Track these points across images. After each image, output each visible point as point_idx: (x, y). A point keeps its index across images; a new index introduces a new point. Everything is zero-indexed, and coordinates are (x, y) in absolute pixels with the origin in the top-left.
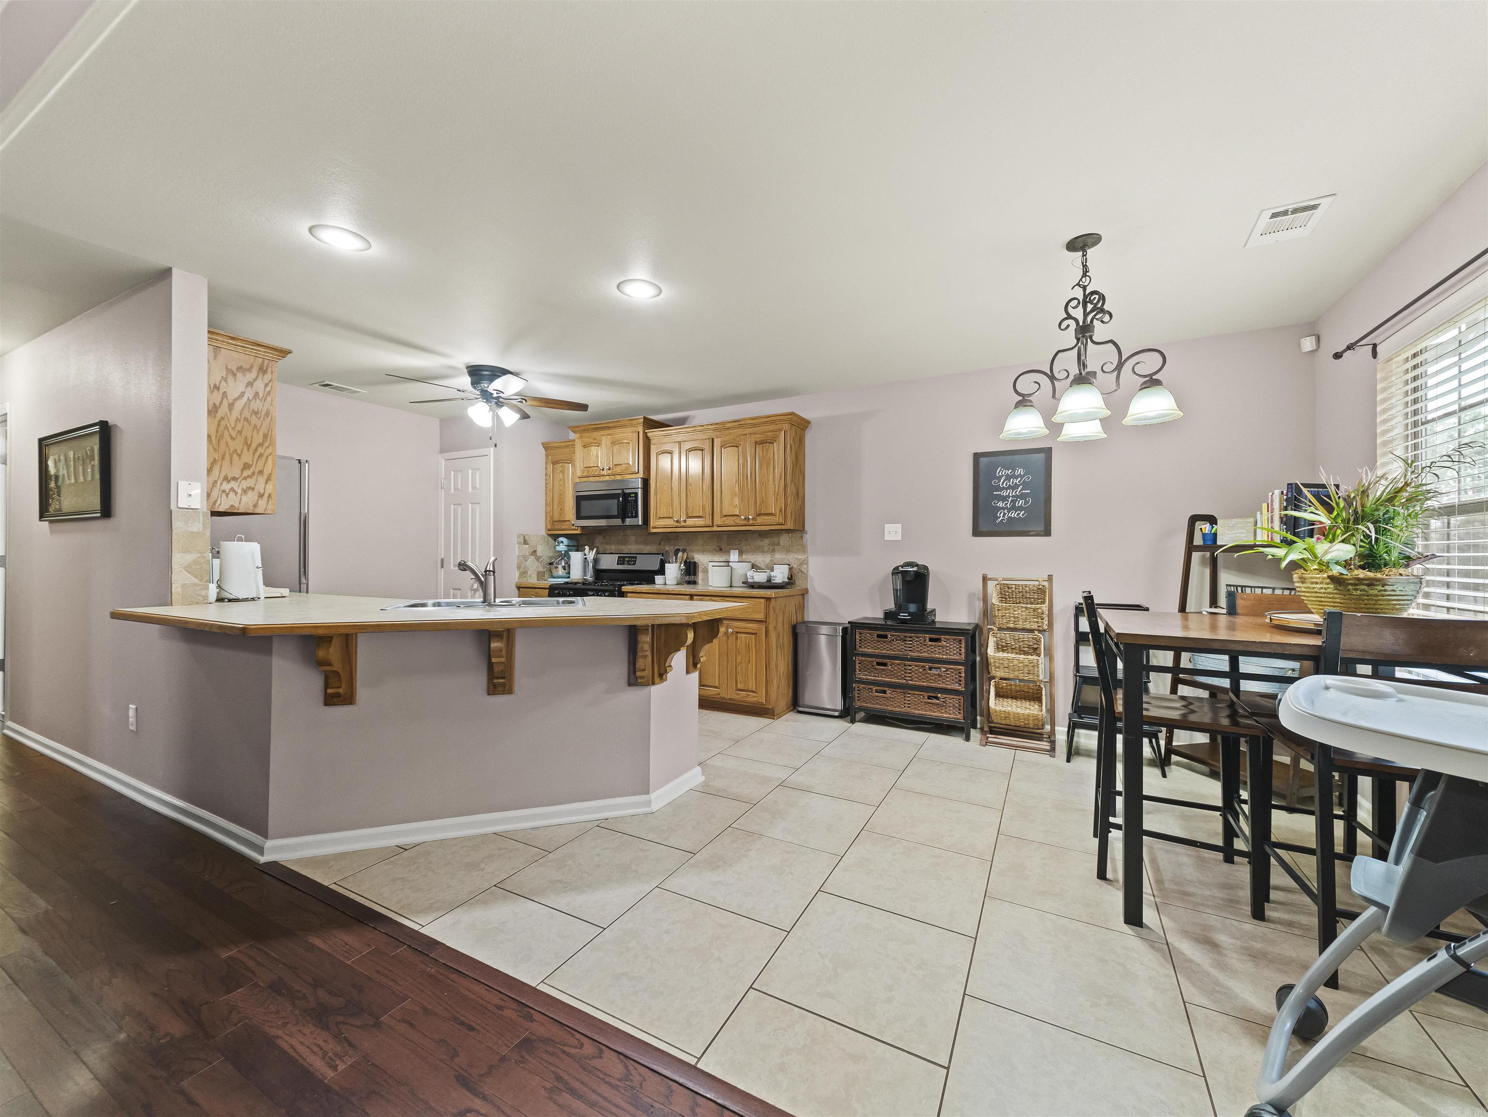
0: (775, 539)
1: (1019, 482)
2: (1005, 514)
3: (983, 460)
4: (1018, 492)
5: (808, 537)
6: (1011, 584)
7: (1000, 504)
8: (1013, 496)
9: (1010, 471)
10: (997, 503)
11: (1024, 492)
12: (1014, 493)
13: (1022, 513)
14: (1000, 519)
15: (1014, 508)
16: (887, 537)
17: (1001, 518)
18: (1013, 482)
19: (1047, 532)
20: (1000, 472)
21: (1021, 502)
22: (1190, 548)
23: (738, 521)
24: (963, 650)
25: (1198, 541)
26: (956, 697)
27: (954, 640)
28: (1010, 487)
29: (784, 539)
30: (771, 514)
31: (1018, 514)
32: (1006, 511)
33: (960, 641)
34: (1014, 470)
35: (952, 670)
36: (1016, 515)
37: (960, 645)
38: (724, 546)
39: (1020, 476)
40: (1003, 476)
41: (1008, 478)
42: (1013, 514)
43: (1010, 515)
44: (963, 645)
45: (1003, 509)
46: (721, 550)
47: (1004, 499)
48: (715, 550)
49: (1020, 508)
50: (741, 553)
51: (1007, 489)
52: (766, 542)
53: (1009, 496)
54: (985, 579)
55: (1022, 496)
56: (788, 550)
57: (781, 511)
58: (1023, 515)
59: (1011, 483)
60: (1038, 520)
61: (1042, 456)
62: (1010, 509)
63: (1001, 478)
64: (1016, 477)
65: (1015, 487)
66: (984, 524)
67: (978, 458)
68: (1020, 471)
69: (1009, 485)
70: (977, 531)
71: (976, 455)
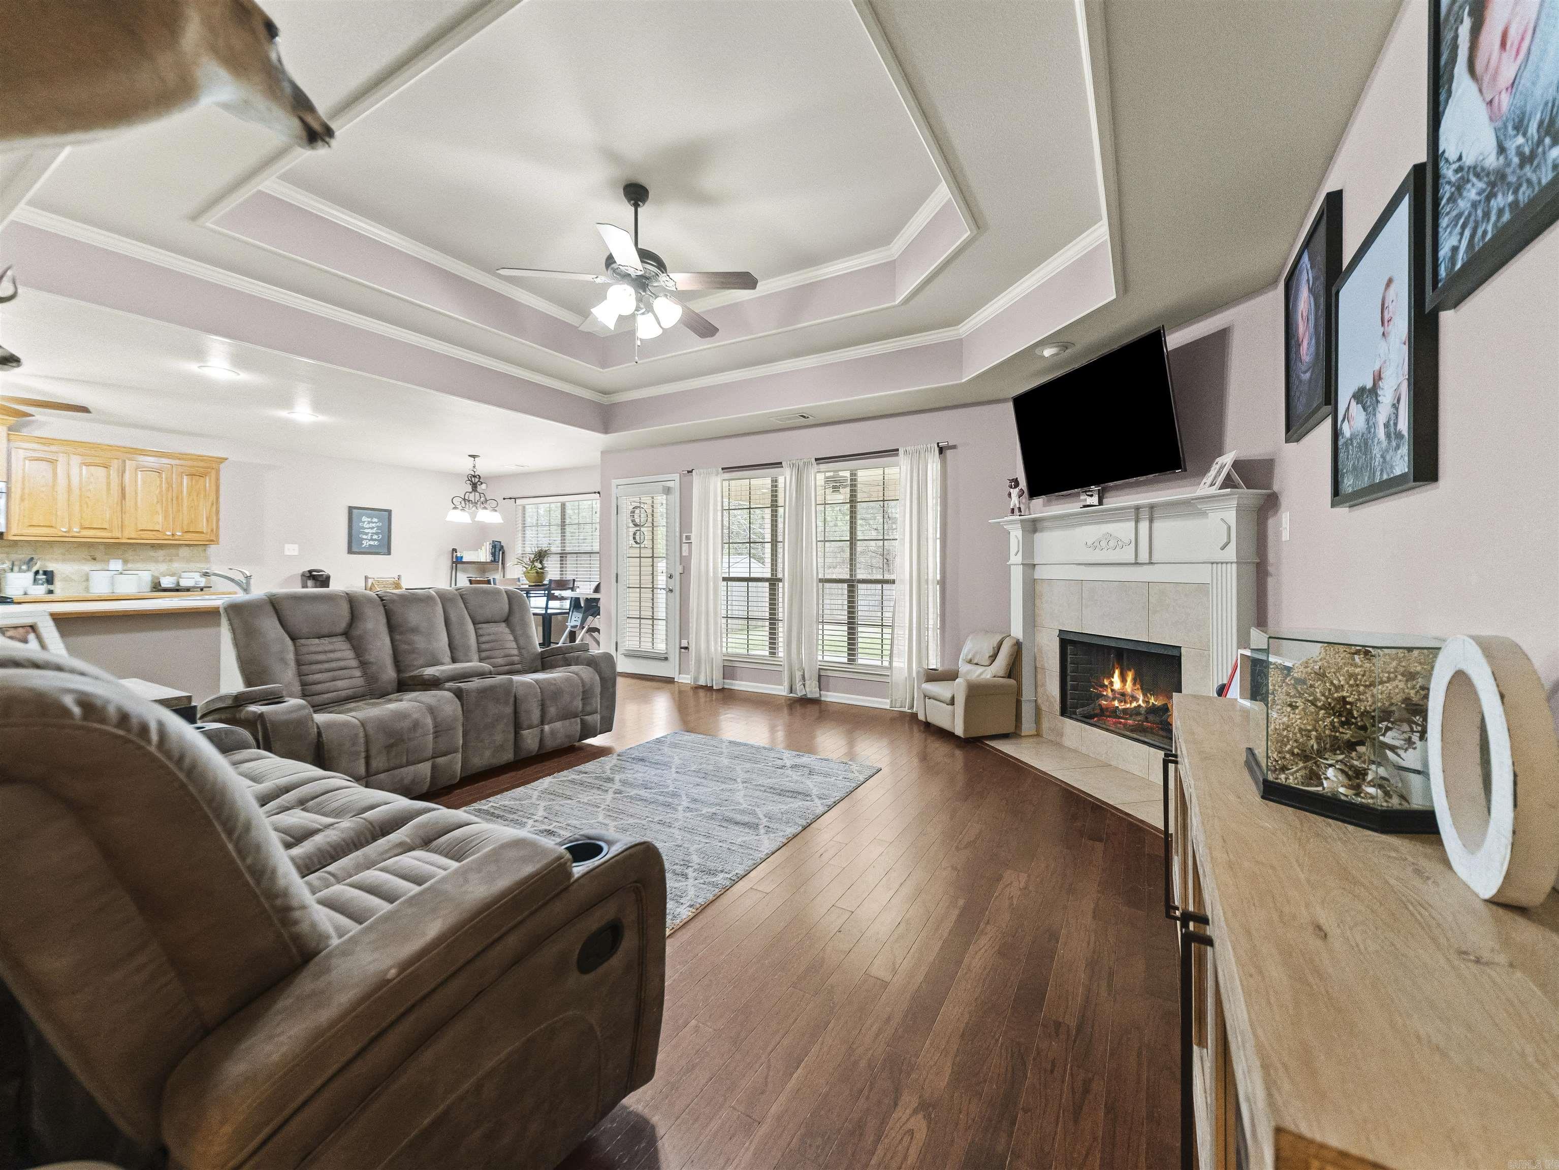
1: (376, 525)
2: (367, 543)
3: (355, 511)
4: (374, 531)
5: (214, 551)
7: (364, 537)
8: (372, 533)
9: (370, 519)
11: (378, 531)
14: (365, 545)
15: (372, 539)
16: (288, 553)
18: (372, 525)
19: (389, 553)
20: (364, 519)
21: (375, 537)
22: (451, 563)
25: (455, 560)
28: (369, 528)
30: (202, 533)
31: (375, 543)
34: (372, 519)
38: (98, 555)
39: (376, 522)
40: (366, 521)
41: (369, 523)
42: (372, 543)
43: (369, 543)
45: (366, 539)
46: (95, 559)
47: (367, 534)
48: (85, 559)
49: (375, 540)
50: (125, 562)
52: (161, 553)
54: (366, 578)
55: (377, 534)
56: (188, 561)
57: (212, 530)
58: (378, 544)
60: (385, 547)
61: (387, 513)
62: (369, 540)
63: (364, 522)
64: (373, 523)
65: (372, 528)
66: (353, 546)
67: (351, 509)
68: (375, 520)
69: (369, 527)
70: (350, 551)
71: (350, 507)
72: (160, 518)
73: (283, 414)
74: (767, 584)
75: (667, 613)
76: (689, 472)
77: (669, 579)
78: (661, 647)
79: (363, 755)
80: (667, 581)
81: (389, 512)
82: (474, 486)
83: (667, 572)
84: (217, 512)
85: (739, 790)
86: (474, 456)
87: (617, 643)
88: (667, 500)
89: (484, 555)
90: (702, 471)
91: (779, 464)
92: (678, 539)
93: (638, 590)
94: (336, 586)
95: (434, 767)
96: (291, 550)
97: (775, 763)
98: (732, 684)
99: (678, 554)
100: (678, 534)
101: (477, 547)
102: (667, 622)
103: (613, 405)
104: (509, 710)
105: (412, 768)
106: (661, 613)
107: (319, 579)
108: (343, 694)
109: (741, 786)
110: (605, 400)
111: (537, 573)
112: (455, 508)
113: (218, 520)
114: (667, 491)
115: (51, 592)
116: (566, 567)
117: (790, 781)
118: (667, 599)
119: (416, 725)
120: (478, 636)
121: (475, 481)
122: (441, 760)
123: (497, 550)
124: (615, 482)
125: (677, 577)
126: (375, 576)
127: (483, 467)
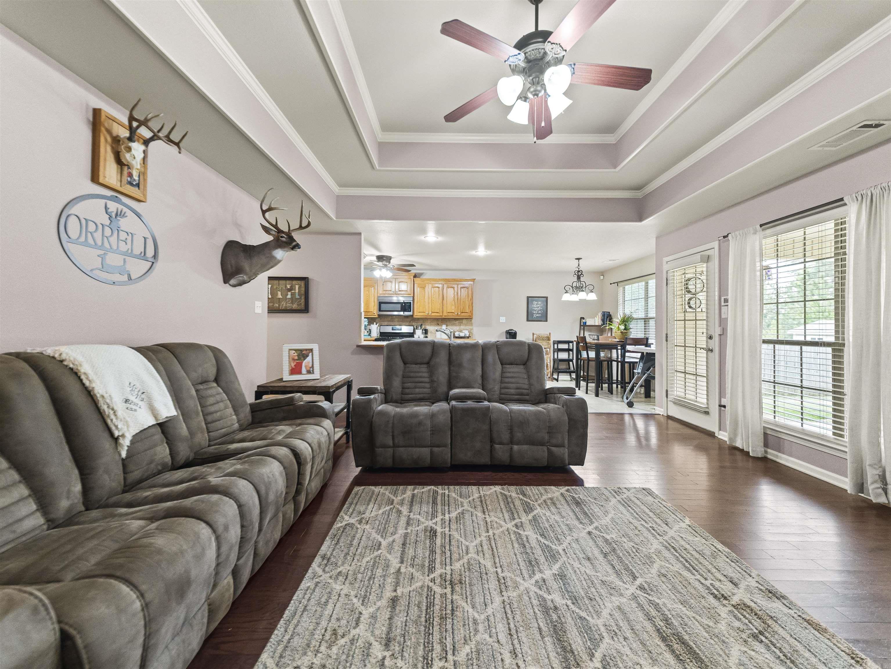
0: (461, 321)
2: (535, 315)
3: (530, 299)
5: (473, 321)
6: (540, 335)
9: (537, 302)
10: (533, 312)
12: (538, 309)
14: (534, 317)
15: (538, 313)
16: (501, 321)
19: (546, 321)
20: (534, 302)
21: (540, 312)
22: (581, 325)
23: (454, 314)
25: (582, 324)
29: (464, 321)
30: (468, 313)
38: (439, 323)
41: (537, 304)
43: (537, 316)
45: (535, 313)
46: (437, 325)
47: (535, 311)
49: (540, 314)
50: (447, 326)
52: (457, 322)
54: (533, 334)
55: (540, 310)
56: (466, 325)
57: (470, 311)
58: (541, 316)
60: (544, 317)
61: (546, 299)
63: (534, 304)
66: (530, 318)
67: (528, 298)
68: (540, 303)
69: (537, 306)
70: (528, 320)
71: (528, 297)
72: (453, 307)
73: (473, 253)
74: (829, 350)
75: (707, 371)
76: (724, 237)
77: (709, 340)
78: (702, 400)
79: (391, 434)
80: (707, 342)
82: (579, 278)
83: (707, 333)
84: (472, 303)
85: (621, 595)
86: (578, 259)
87: (667, 391)
88: (707, 267)
89: (597, 321)
90: (737, 233)
91: (839, 202)
92: (717, 302)
93: (683, 348)
94: (519, 338)
95: (432, 452)
96: (503, 319)
97: (717, 584)
98: (777, 456)
99: (717, 316)
100: (717, 298)
101: (593, 317)
102: (707, 379)
103: (646, 197)
104: (486, 427)
105: (418, 449)
106: (702, 370)
107: (512, 334)
108: (418, 396)
109: (632, 589)
110: (639, 194)
111: (621, 332)
112: (567, 292)
113: (472, 307)
114: (707, 259)
115: (426, 337)
116: (649, 329)
117: (707, 628)
118: (707, 358)
119: (420, 423)
120: (503, 372)
121: (579, 275)
122: (436, 449)
123: (605, 318)
124: (666, 259)
125: (716, 338)
126: (538, 333)
127: (584, 266)
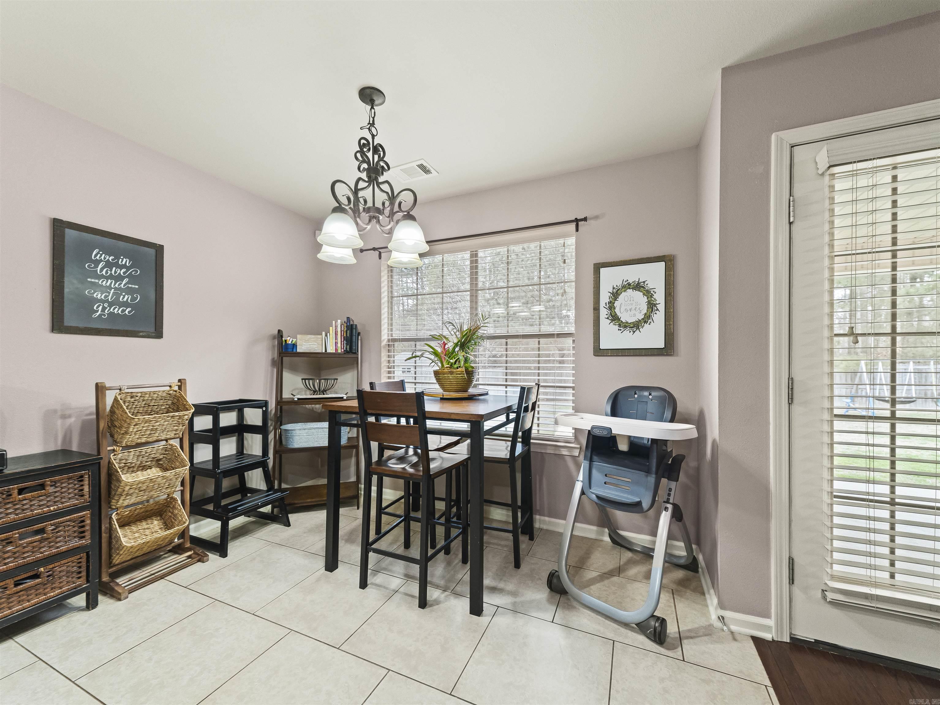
1: (124, 273)
2: (104, 309)
4: (122, 285)
6: (137, 393)
7: (98, 295)
8: (116, 289)
9: (111, 258)
10: (94, 293)
11: (130, 286)
12: (117, 285)
13: (128, 310)
14: (98, 314)
15: (115, 303)
17: (99, 312)
18: (115, 272)
19: (158, 334)
20: (96, 255)
21: (127, 298)
22: (280, 354)
24: (86, 488)
26: (70, 559)
27: (69, 479)
28: (111, 277)
31: (123, 311)
32: (106, 305)
33: (82, 476)
34: (117, 258)
35: (68, 523)
36: (120, 312)
37: (81, 483)
39: (124, 266)
40: (101, 261)
41: (109, 265)
42: (117, 310)
43: (112, 310)
44: (86, 482)
45: (101, 301)
47: (102, 289)
49: (126, 304)
51: (107, 278)
53: (110, 288)
54: (100, 389)
58: (129, 312)
59: (113, 272)
60: (147, 319)
61: (152, 251)
62: (111, 304)
63: (97, 262)
64: (121, 267)
65: (119, 278)
66: (66, 314)
68: (125, 261)
70: (58, 325)
81: (162, 247)
